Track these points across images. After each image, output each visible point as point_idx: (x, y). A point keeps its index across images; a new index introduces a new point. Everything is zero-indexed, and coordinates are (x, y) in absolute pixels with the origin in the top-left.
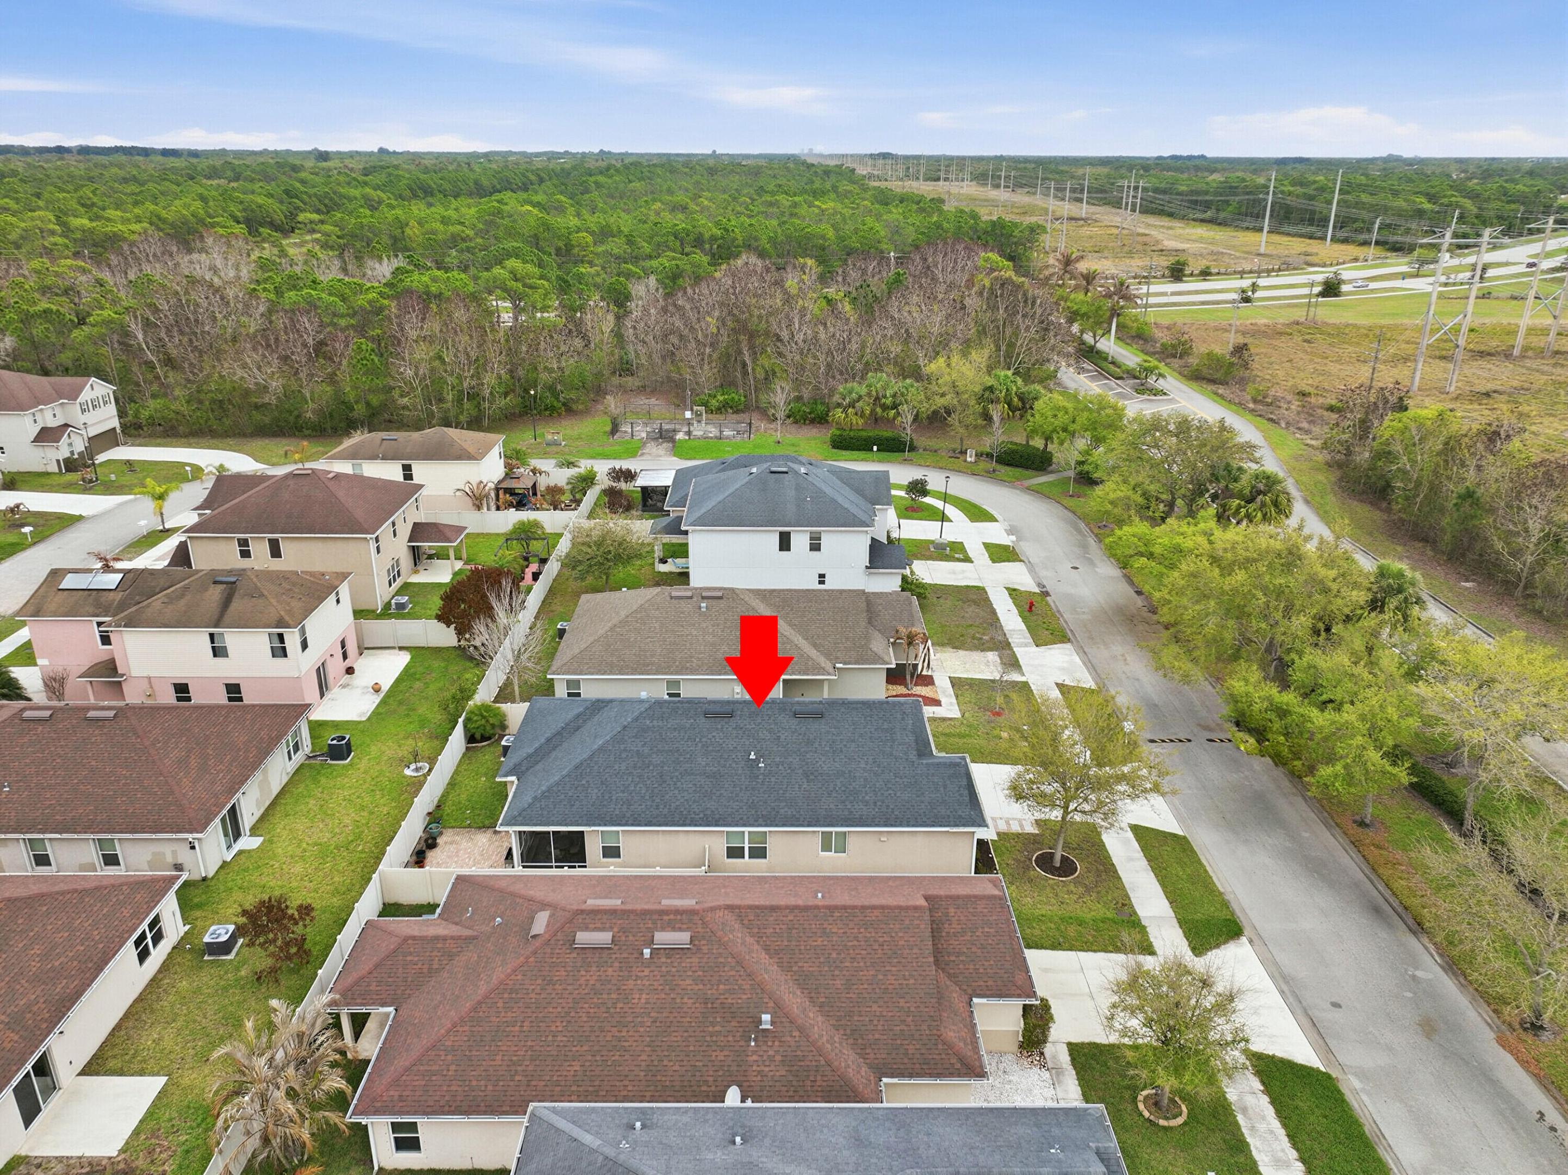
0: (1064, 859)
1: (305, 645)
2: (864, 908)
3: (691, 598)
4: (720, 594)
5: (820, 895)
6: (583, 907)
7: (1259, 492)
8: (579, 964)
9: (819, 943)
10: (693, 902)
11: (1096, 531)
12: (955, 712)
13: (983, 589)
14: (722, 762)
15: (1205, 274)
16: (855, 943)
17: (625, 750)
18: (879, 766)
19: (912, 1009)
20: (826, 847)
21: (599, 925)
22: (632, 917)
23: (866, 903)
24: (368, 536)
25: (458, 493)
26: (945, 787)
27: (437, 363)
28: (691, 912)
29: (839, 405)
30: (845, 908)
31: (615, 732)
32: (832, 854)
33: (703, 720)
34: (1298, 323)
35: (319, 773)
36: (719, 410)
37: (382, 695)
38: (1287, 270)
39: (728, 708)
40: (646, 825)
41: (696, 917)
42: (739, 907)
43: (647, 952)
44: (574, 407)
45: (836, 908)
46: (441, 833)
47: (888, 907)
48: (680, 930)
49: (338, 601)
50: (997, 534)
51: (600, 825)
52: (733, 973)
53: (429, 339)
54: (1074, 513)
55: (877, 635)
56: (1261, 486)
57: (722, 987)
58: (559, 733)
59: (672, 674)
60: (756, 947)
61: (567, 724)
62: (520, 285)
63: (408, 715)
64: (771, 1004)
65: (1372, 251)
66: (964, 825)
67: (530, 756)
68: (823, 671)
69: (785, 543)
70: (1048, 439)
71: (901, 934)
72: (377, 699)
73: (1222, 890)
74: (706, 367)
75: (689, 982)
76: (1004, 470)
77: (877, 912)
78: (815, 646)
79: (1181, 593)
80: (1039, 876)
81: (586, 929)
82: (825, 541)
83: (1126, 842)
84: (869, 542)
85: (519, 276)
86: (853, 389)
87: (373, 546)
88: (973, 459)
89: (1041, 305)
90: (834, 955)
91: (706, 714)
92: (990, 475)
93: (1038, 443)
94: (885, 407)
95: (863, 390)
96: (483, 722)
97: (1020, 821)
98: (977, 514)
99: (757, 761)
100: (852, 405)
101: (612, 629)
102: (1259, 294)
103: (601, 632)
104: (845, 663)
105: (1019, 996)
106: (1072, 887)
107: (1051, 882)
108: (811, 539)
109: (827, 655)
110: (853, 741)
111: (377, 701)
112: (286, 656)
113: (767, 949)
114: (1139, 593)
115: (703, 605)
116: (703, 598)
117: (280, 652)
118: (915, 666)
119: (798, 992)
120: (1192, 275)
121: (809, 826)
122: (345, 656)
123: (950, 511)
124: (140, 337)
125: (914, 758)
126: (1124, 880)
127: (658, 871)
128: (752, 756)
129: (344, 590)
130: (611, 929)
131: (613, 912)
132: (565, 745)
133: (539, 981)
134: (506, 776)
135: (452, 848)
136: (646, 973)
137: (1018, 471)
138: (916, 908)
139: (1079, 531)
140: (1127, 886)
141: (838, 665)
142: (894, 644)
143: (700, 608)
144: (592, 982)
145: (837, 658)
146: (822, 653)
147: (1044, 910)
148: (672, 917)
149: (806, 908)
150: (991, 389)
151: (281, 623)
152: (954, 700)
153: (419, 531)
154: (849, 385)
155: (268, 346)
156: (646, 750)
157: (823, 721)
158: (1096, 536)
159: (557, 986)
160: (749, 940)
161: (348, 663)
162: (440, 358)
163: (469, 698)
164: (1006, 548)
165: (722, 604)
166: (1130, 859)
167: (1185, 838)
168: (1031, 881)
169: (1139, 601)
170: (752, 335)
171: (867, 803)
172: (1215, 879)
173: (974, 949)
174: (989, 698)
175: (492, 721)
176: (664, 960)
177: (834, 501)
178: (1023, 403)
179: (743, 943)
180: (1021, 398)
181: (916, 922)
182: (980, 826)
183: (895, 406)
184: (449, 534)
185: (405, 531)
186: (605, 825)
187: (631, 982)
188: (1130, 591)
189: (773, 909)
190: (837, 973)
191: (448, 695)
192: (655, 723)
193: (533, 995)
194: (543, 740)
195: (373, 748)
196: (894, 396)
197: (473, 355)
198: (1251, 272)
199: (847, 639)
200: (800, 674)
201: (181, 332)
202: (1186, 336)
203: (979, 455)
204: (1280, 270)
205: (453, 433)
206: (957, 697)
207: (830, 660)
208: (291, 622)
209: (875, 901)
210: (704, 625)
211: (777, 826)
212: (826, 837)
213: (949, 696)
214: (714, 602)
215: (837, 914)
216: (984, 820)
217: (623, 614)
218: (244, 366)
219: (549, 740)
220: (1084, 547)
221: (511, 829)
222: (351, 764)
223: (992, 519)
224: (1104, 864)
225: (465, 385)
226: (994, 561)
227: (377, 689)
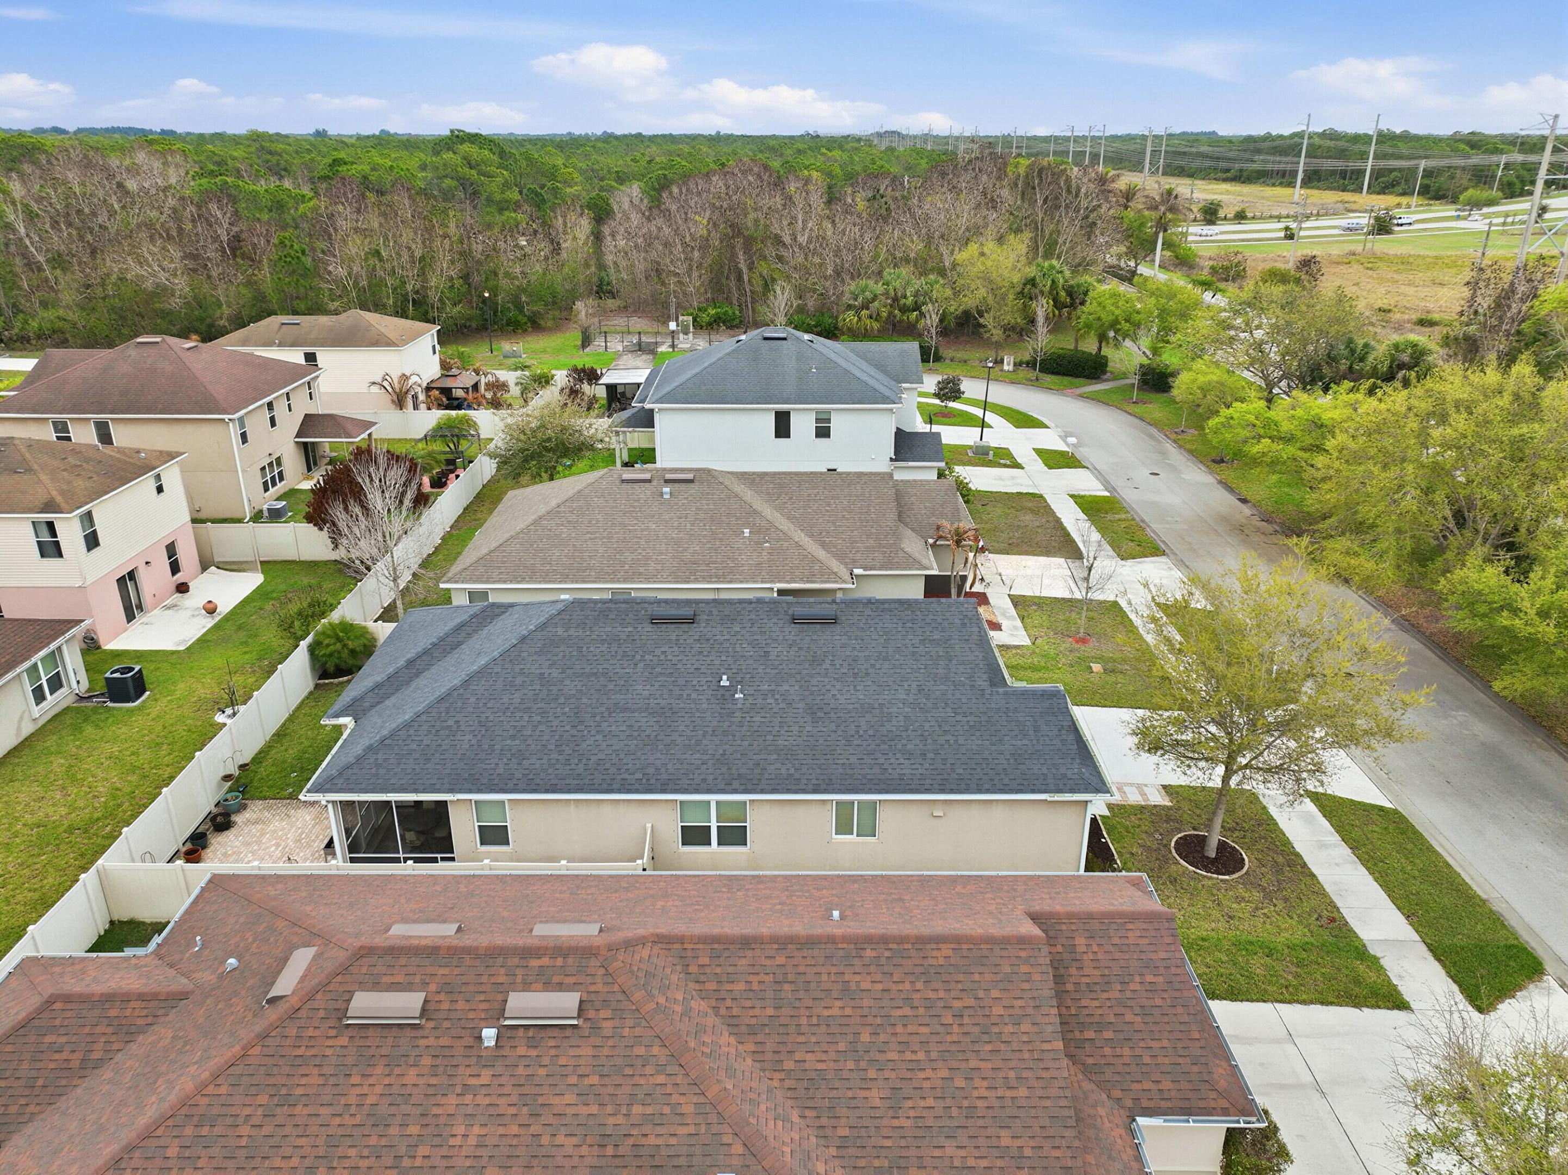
0: (1222, 846)
1: (92, 541)
2: (921, 941)
3: (649, 481)
4: (690, 476)
5: (836, 914)
6: (379, 941)
7: (1401, 366)
8: (349, 1061)
9: (835, 1012)
10: (593, 929)
11: (1174, 436)
12: (1022, 639)
13: (1041, 496)
14: (676, 691)
15: (1240, 217)
16: (907, 1011)
17: (522, 672)
18: (927, 697)
19: (1028, 1152)
20: (844, 827)
21: (399, 979)
22: (468, 961)
23: (926, 931)
24: (226, 417)
25: (375, 389)
26: (1037, 729)
27: (373, 261)
28: (585, 952)
29: (850, 307)
30: (884, 940)
31: (507, 646)
32: (853, 838)
33: (649, 628)
34: (1354, 254)
35: (85, 720)
36: (710, 325)
37: (217, 619)
38: (1326, 214)
39: (687, 611)
40: (547, 791)
41: (594, 962)
42: (681, 940)
43: (489, 1035)
44: (542, 322)
45: (869, 940)
46: (244, 807)
47: (969, 939)
48: (560, 987)
49: (160, 489)
50: (1051, 440)
51: (470, 791)
52: (661, 1079)
53: (365, 233)
54: (1141, 419)
55: (909, 532)
56: (1405, 358)
57: (637, 1109)
58: (426, 652)
59: (619, 582)
60: (711, 1020)
61: (442, 639)
62: (474, 172)
63: (245, 643)
64: (738, 1149)
65: (1414, 200)
66: (1072, 791)
67: (378, 686)
68: (837, 578)
69: (782, 427)
70: (1102, 338)
71: (995, 993)
72: (209, 623)
73: (1484, 896)
74: (695, 274)
75: (570, 1098)
76: (1048, 379)
77: (946, 950)
78: (823, 545)
79: (1356, 458)
80: (1185, 872)
81: (376, 986)
82: (836, 424)
83: (1308, 818)
84: (894, 430)
85: (473, 162)
86: (866, 286)
87: (234, 432)
88: (1011, 368)
89: (1086, 195)
90: (865, 1037)
91: (656, 621)
92: (1035, 383)
93: (1090, 346)
94: (904, 310)
95: (879, 288)
96: (339, 646)
97: (1140, 787)
98: (1022, 420)
99: (731, 689)
100: (865, 306)
101: (535, 522)
102: (1302, 233)
103: (521, 526)
104: (865, 569)
105: (1225, 1112)
106: (1241, 890)
107: (1205, 882)
108: (817, 420)
109: (841, 557)
110: (886, 659)
111: (209, 626)
112: (60, 555)
113: (732, 1023)
114: (1244, 501)
115: (666, 490)
116: (667, 481)
117: (52, 549)
118: (964, 578)
119: (795, 1117)
120: (1225, 218)
121: (815, 791)
122: (175, 568)
123: (990, 418)
124: (22, 231)
125: (985, 685)
126: (1321, 879)
127: (563, 867)
128: (725, 682)
129: (172, 475)
130: (424, 985)
131: (431, 952)
132: (434, 670)
133: (263, 1099)
134: (337, 716)
135: (255, 829)
136: (484, 1080)
137: (1066, 380)
138: (1023, 941)
139: (1151, 436)
140: (1329, 888)
141: (857, 571)
142: (933, 546)
143: (662, 494)
144: (370, 1100)
145: (854, 561)
146: (835, 555)
147: (1202, 929)
148: (545, 961)
149: (809, 942)
150: (1032, 282)
151: (49, 507)
152: (1018, 623)
153: (310, 423)
154: (863, 282)
155: (169, 237)
156: (555, 673)
157: (837, 629)
158: (1175, 441)
159: (298, 1110)
160: (698, 1005)
161: (180, 577)
162: (378, 253)
163: (323, 615)
164: (1063, 454)
165: (693, 489)
166: (1322, 846)
167: (1396, 812)
168: (1174, 881)
169: (1246, 510)
170: (749, 242)
171: (909, 755)
172: (1463, 875)
173: (1129, 1017)
174: (1067, 621)
175: (351, 645)
176: (522, 1051)
177: (847, 372)
178: (1072, 298)
179: (686, 1013)
180: (1070, 294)
181: (1024, 969)
182: (1097, 791)
183: (917, 307)
184: (349, 427)
185: (290, 423)
186: (479, 791)
187: (453, 1100)
188: (1232, 500)
189: (747, 942)
190: (872, 1074)
191: (294, 608)
192: (572, 632)
193: (245, 1130)
194: (401, 662)
195: (181, 686)
196: (916, 295)
197: (418, 254)
198: (1288, 217)
199: (868, 536)
200: (802, 581)
201: (69, 225)
202: (1240, 257)
203: (1018, 365)
204: (1318, 215)
205: (372, 318)
206: (1022, 619)
207: (846, 564)
208: (64, 506)
209: (940, 927)
210: (667, 517)
211: (762, 792)
212: (844, 811)
213: (1010, 618)
214: (682, 486)
215: (869, 953)
216: (1103, 782)
217: (553, 503)
218: (141, 261)
219: (411, 663)
220: (1163, 453)
221: (322, 798)
222: (139, 708)
223: (1043, 426)
224: (1282, 853)
225: (409, 287)
226: (1050, 468)
227: (211, 609)
